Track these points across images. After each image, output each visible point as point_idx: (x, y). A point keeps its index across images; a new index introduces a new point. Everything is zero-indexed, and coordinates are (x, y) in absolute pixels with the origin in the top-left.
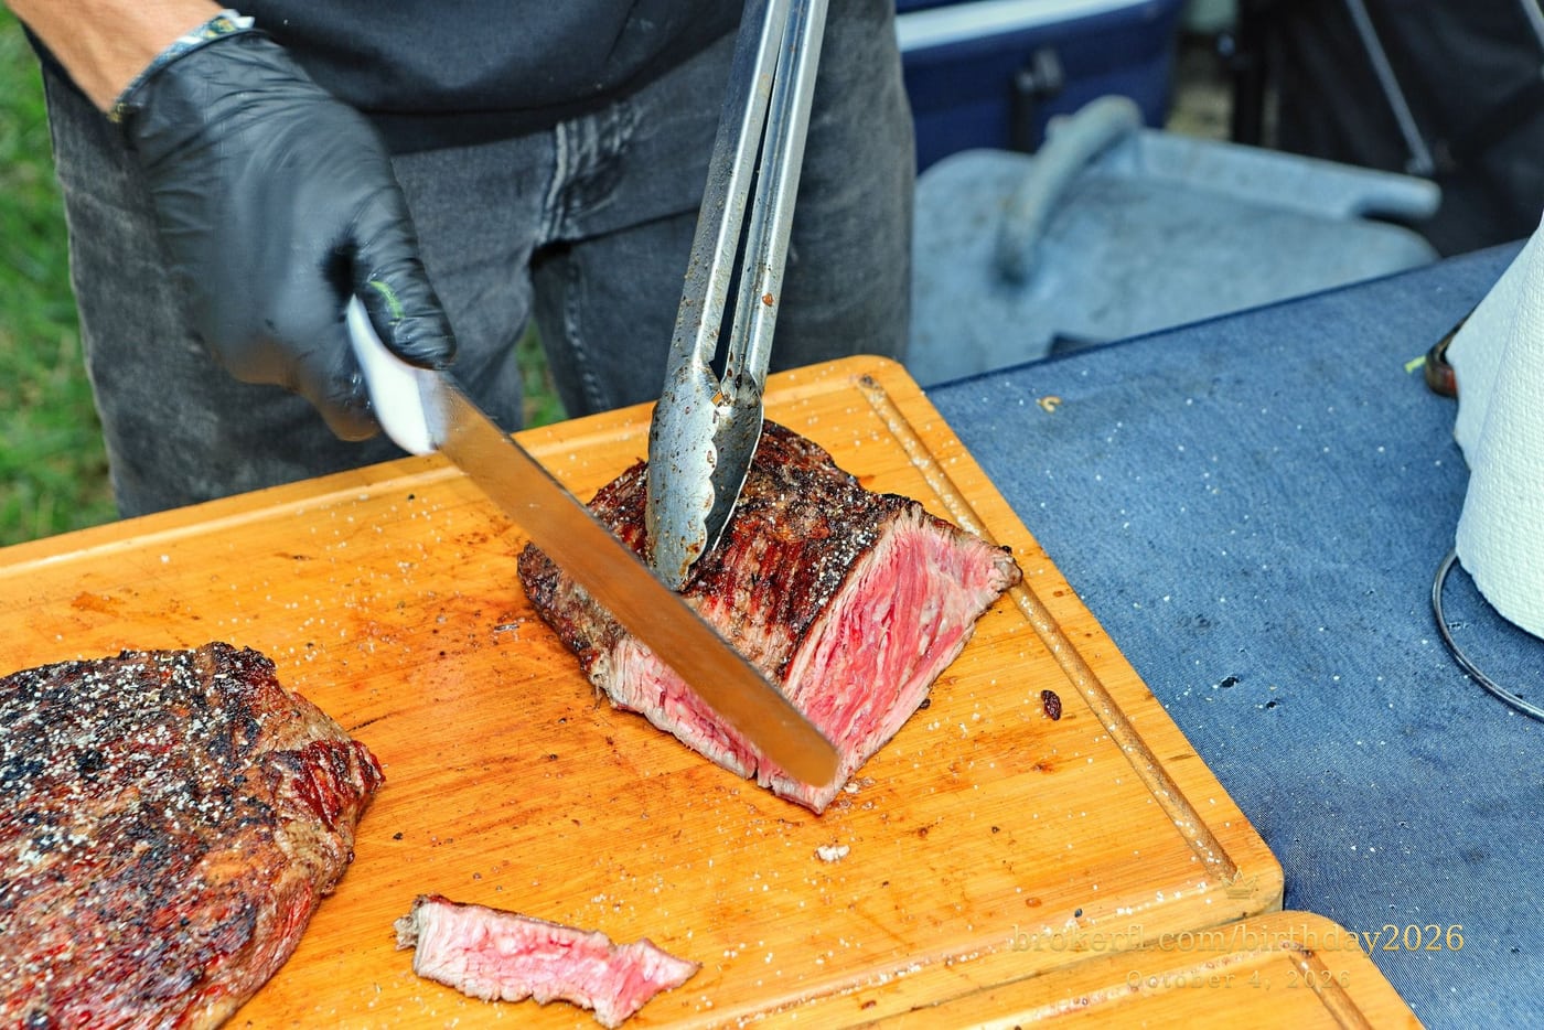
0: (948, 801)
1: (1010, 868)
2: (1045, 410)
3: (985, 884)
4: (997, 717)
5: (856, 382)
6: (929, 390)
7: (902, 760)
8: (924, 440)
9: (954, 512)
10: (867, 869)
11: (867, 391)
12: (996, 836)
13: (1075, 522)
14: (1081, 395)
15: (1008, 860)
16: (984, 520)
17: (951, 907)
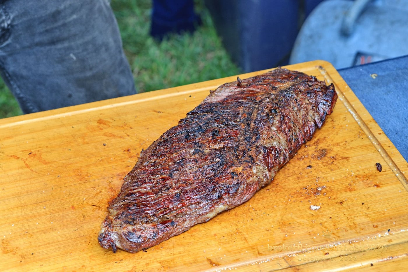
0: (348, 194)
1: (368, 216)
2: (372, 78)
3: (361, 220)
4: (363, 170)
5: (317, 68)
6: (339, 70)
7: (334, 181)
8: (338, 86)
9: (348, 108)
10: (325, 213)
11: (321, 71)
12: (363, 206)
13: (382, 112)
14: (383, 74)
15: (367, 213)
16: (357, 111)
17: (350, 226)
